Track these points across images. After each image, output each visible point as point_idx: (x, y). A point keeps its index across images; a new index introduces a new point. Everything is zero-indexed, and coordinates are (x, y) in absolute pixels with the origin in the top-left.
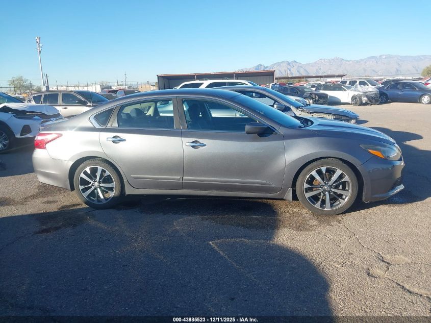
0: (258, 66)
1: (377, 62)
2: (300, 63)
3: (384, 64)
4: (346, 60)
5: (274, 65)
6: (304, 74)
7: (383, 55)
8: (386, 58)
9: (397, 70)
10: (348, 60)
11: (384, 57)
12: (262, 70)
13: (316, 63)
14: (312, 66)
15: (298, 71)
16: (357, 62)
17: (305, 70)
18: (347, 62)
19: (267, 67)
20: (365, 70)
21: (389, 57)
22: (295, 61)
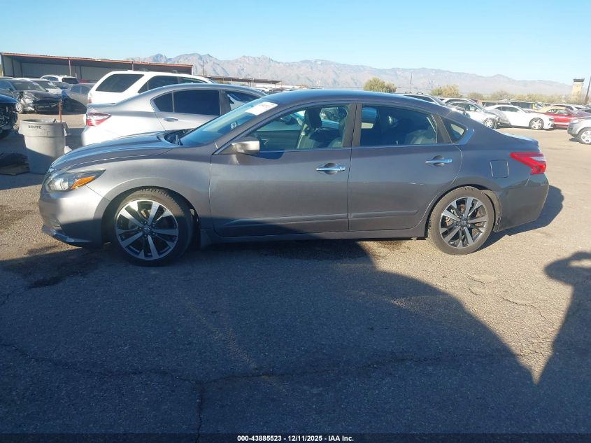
0: (157, 56)
1: (312, 68)
2: (216, 59)
3: (320, 71)
4: (276, 62)
5: (180, 57)
6: (222, 75)
7: (320, 60)
8: (322, 64)
9: (335, 81)
10: (278, 61)
11: (320, 63)
12: (162, 62)
13: (237, 61)
14: (232, 64)
15: (214, 70)
16: (290, 65)
17: (223, 69)
18: (277, 64)
19: (170, 59)
20: (298, 78)
21: (326, 63)
22: (208, 55)
